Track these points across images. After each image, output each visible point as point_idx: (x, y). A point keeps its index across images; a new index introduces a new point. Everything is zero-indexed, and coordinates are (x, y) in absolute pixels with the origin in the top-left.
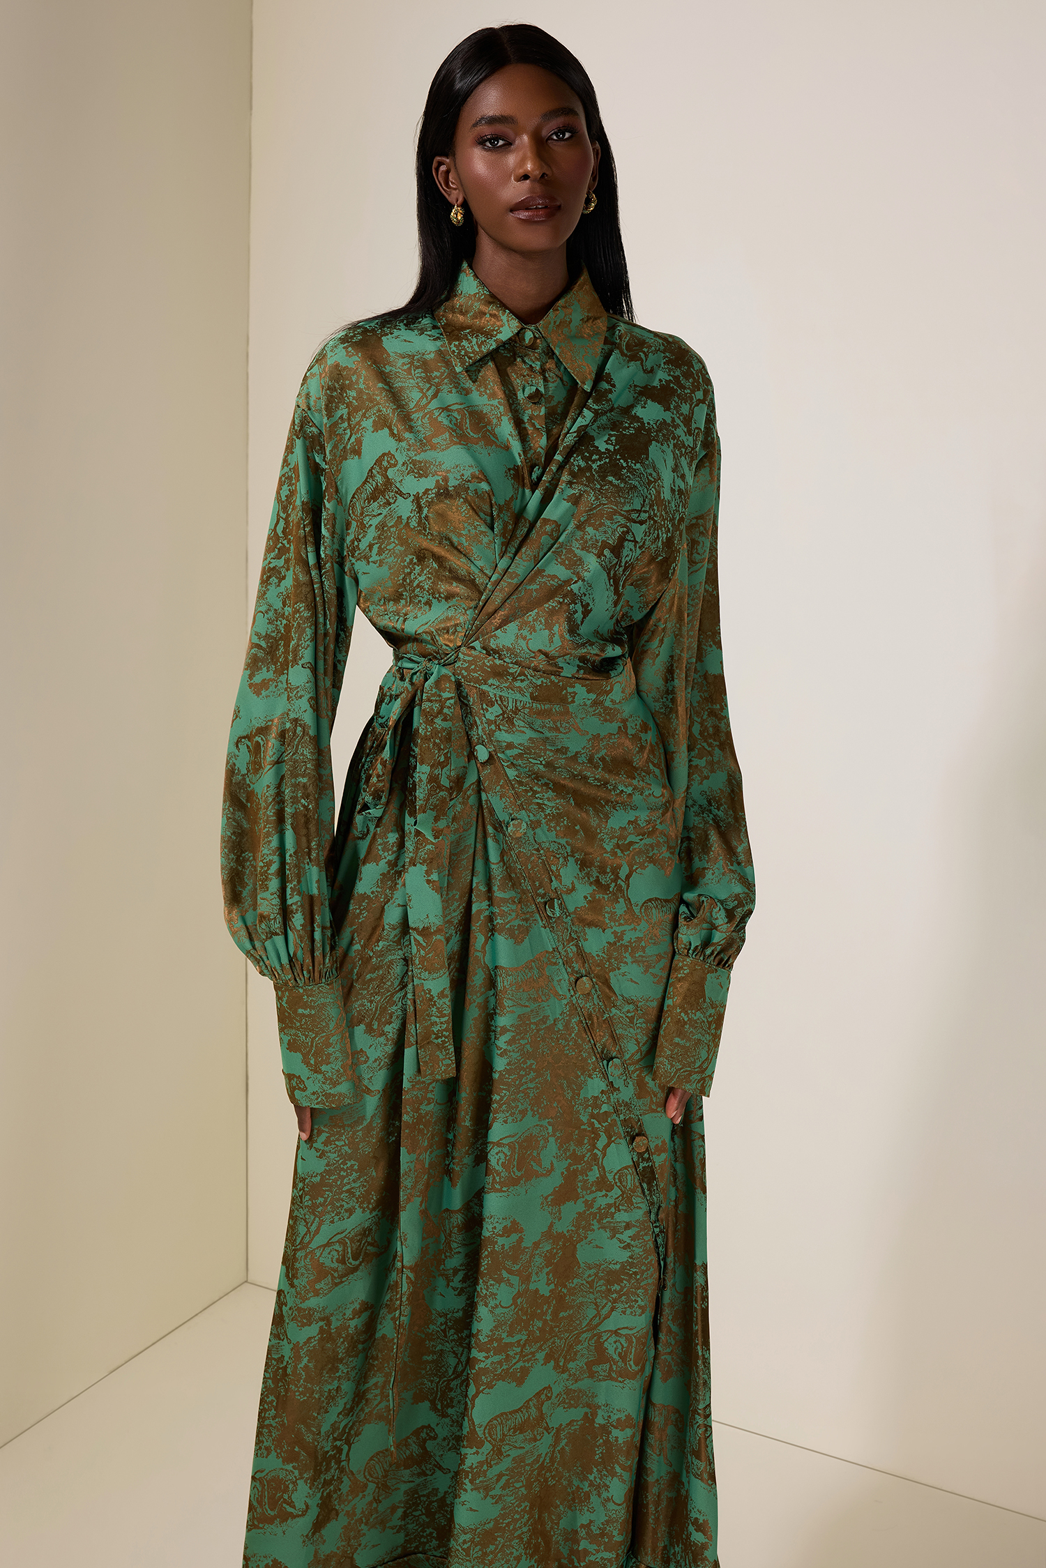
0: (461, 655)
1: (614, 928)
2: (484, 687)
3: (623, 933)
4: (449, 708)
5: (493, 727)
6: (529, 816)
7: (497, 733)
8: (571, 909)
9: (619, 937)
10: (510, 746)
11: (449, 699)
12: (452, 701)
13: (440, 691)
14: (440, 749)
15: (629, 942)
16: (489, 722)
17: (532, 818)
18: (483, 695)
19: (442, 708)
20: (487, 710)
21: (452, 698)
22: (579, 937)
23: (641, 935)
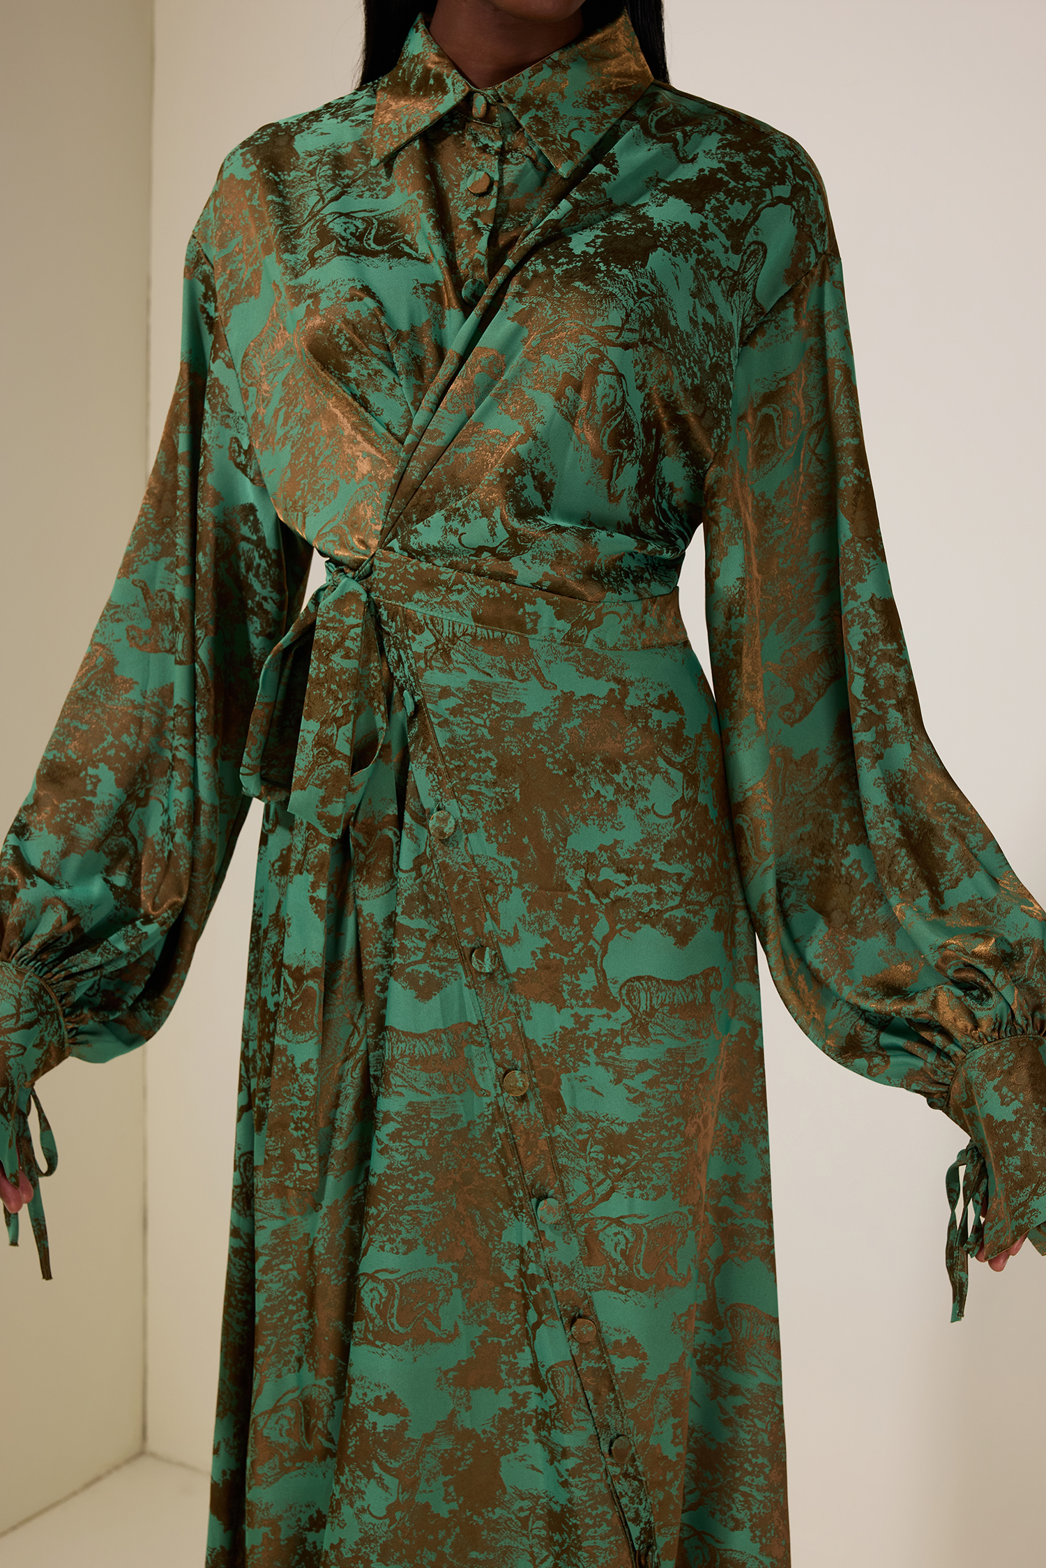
0: (376, 562)
1: (577, 1009)
2: (408, 605)
3: (589, 1018)
4: (353, 639)
5: (422, 664)
6: (461, 811)
7: (428, 674)
8: (512, 969)
9: (583, 1023)
10: (445, 693)
11: (354, 627)
12: (358, 630)
13: (342, 614)
14: (337, 699)
15: (598, 1034)
16: (417, 657)
17: (465, 814)
18: (408, 619)
19: (344, 639)
20: (414, 640)
21: (357, 626)
22: (518, 1013)
23: (618, 1027)
